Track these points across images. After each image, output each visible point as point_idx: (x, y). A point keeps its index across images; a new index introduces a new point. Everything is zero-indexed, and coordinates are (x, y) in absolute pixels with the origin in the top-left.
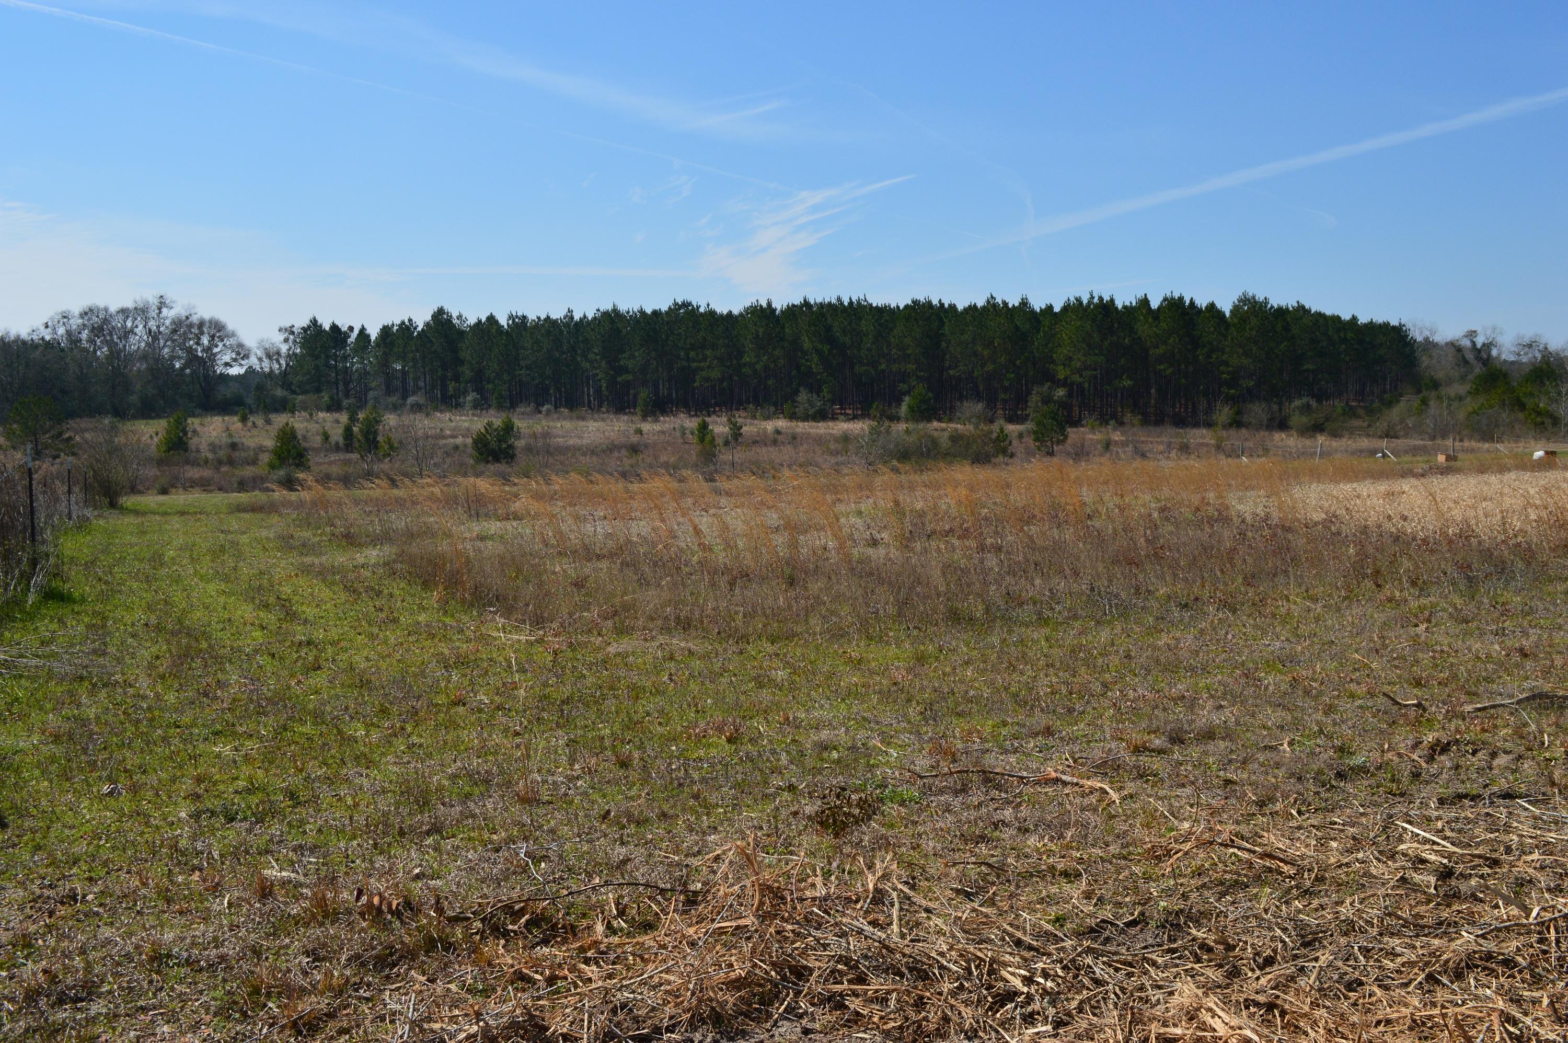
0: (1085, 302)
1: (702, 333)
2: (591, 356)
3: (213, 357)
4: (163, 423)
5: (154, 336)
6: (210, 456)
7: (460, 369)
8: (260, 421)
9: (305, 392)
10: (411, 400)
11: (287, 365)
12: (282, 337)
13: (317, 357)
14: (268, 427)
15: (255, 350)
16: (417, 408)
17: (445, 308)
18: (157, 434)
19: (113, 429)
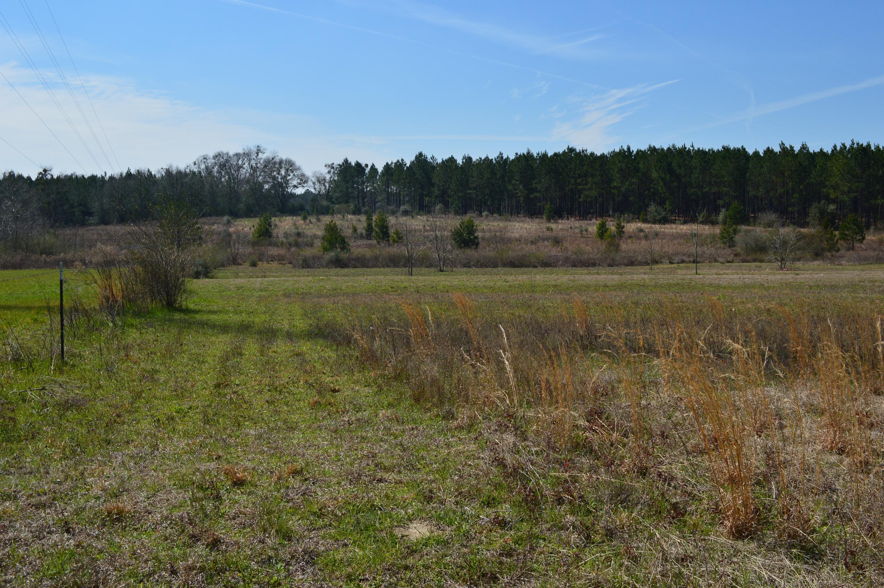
0: (848, 147)
1: (585, 167)
2: (513, 182)
3: (287, 182)
4: (257, 220)
5: (254, 169)
6: (284, 240)
7: (432, 189)
8: (314, 220)
9: (339, 203)
10: (402, 208)
11: (329, 187)
12: (326, 170)
13: (347, 182)
14: (319, 223)
15: (311, 178)
16: (406, 213)
17: (423, 153)
18: (254, 227)
19: (229, 223)
